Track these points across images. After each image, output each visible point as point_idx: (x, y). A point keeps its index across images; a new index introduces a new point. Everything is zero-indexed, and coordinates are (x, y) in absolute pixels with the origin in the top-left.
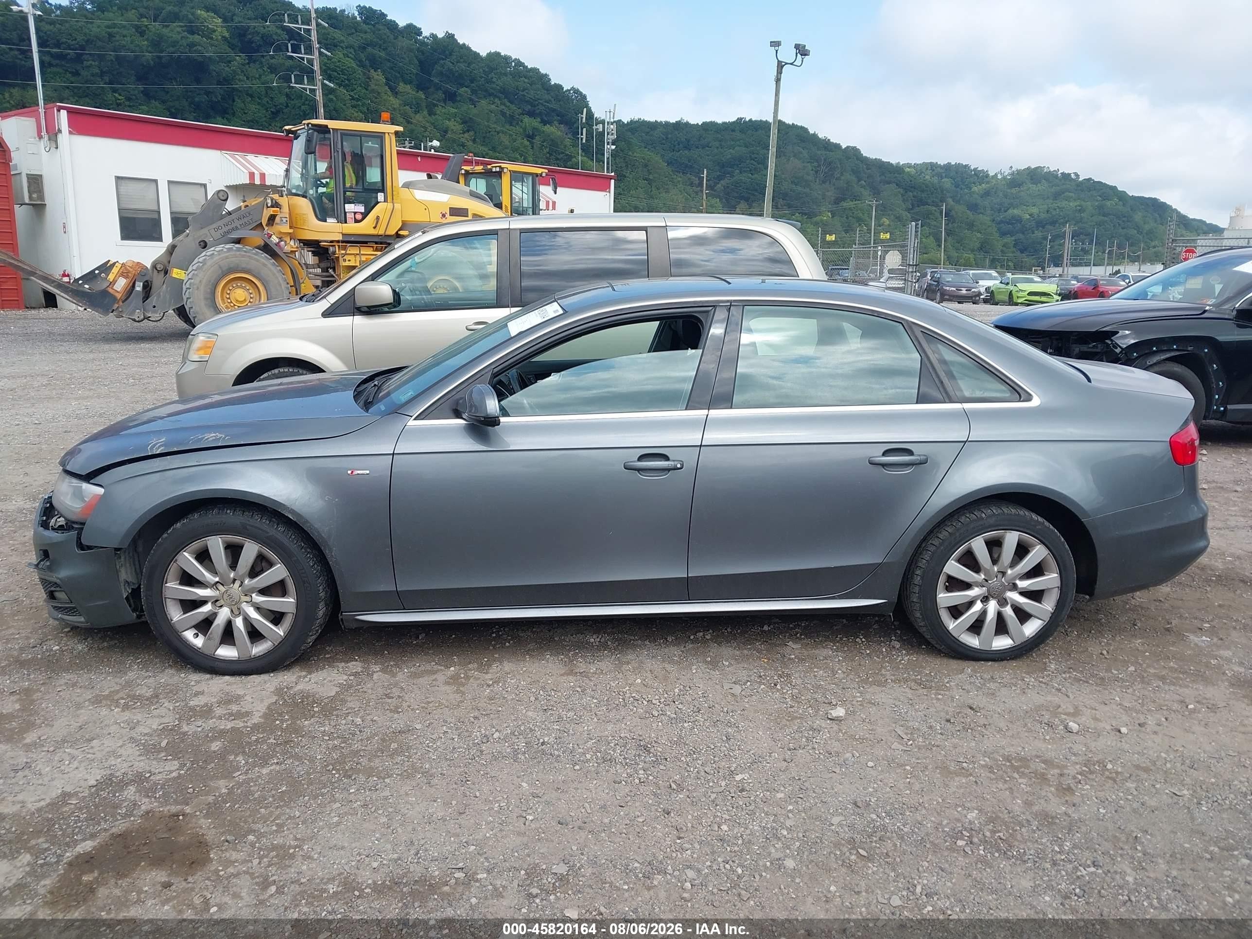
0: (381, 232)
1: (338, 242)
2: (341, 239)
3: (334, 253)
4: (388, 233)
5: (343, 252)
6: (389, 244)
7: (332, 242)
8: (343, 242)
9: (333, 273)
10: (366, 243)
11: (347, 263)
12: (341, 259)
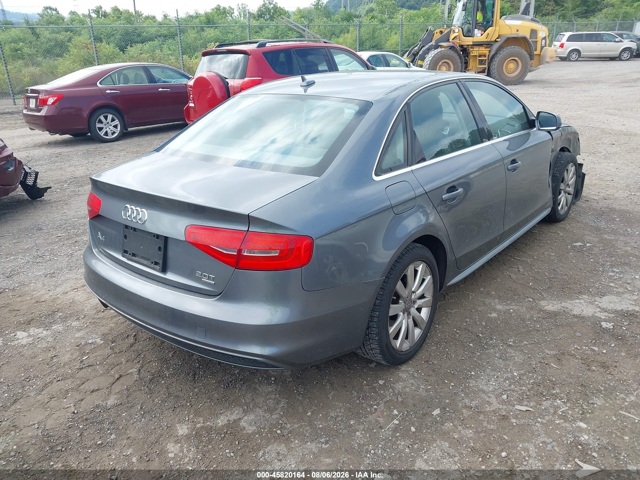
0: (489, 40)
1: (471, 45)
2: (472, 44)
3: (469, 50)
4: (492, 40)
5: (472, 50)
6: (492, 45)
7: (468, 45)
8: (473, 45)
9: (467, 58)
10: (482, 45)
11: (473, 54)
12: (471, 53)
